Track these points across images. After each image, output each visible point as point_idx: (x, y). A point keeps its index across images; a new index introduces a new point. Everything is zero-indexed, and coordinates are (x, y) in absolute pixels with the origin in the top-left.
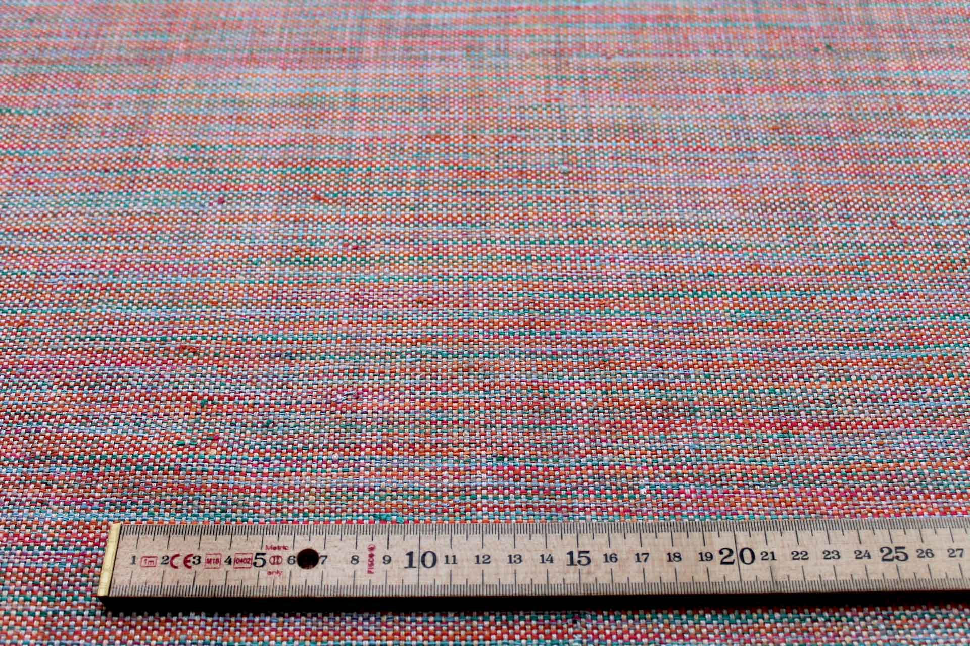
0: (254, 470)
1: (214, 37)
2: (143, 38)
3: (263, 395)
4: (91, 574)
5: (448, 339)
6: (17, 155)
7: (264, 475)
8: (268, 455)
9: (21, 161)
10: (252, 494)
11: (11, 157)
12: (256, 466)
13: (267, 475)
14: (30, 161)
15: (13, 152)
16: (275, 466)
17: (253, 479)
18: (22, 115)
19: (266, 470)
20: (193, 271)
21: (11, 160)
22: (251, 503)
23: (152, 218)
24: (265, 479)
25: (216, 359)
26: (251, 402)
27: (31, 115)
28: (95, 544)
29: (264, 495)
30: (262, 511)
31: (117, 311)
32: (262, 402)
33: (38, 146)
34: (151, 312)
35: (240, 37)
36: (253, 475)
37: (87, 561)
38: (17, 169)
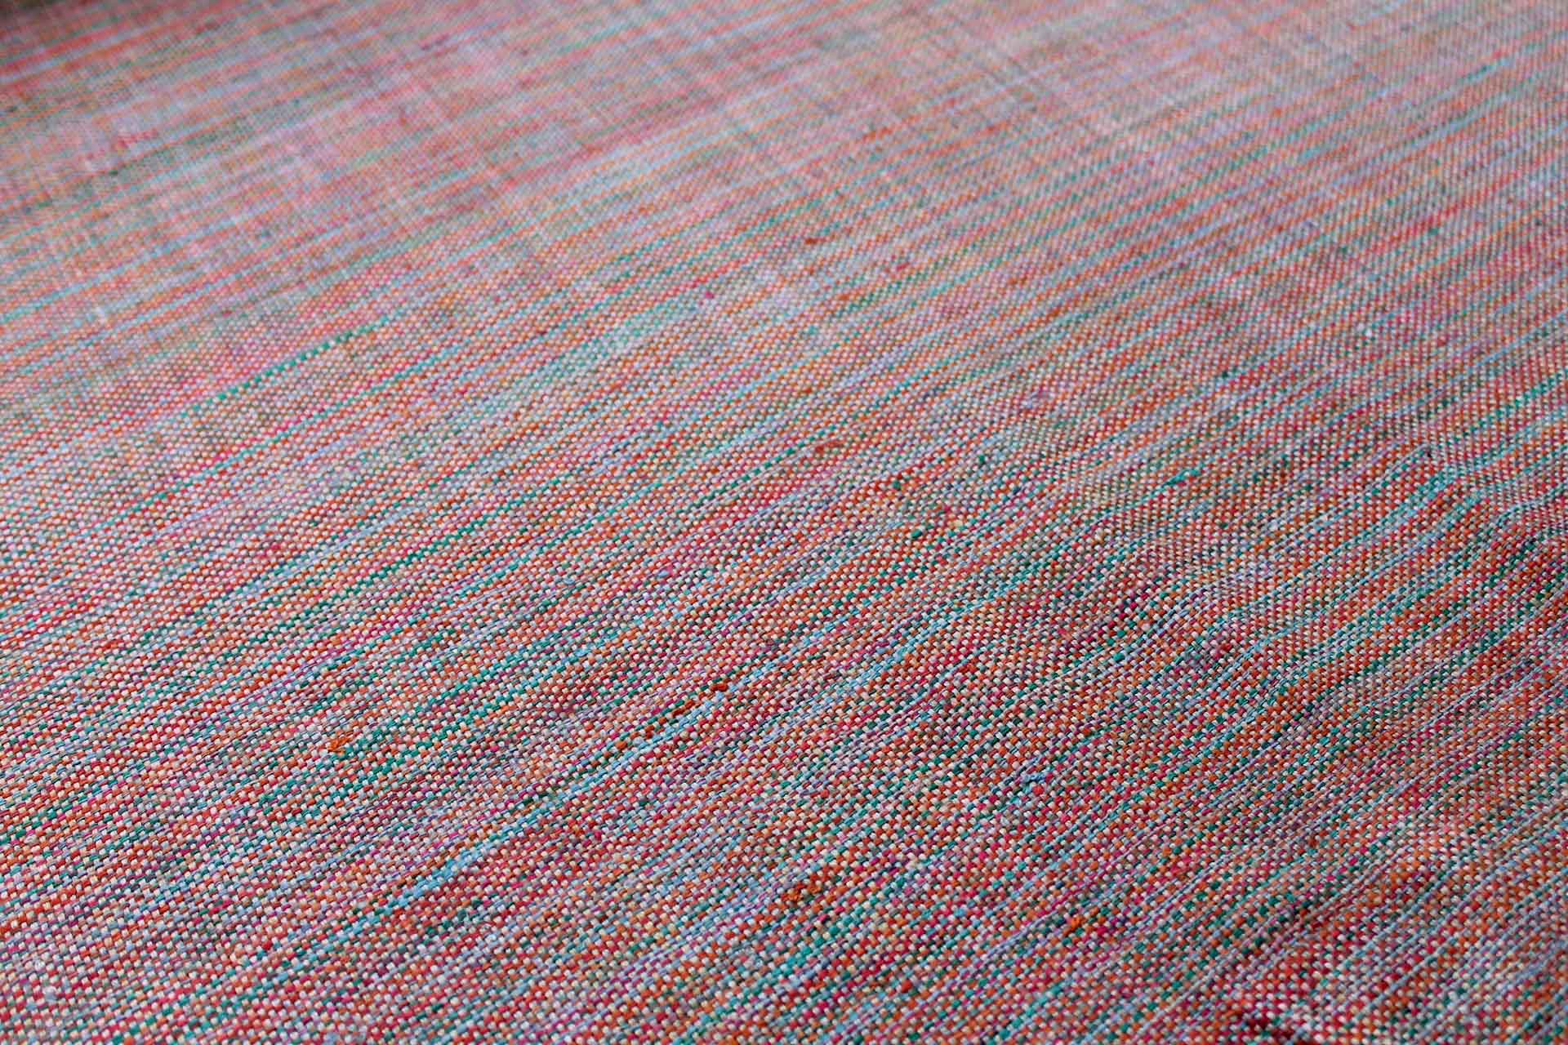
0: (1016, 510)
1: (520, 147)
2: (433, 189)
3: (949, 440)
4: (963, 701)
5: (1075, 301)
7: (1029, 506)
8: (1012, 486)
10: (1038, 531)
12: (1013, 504)
13: (1032, 503)
16: (1031, 490)
17: (1024, 518)
19: (1027, 500)
20: (749, 374)
22: (1046, 538)
23: (650, 349)
24: (1034, 508)
25: (866, 440)
26: (944, 456)
28: (934, 674)
29: (1049, 521)
30: (1064, 536)
31: (708, 456)
32: (955, 447)
34: (748, 436)
35: (551, 135)
36: (1019, 515)
37: (945, 694)
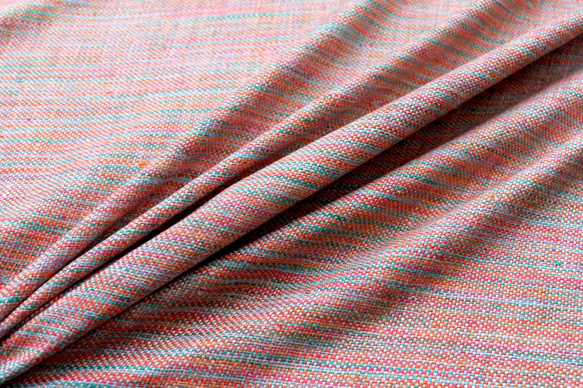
6: (274, 39)
9: (277, 42)
11: (271, 41)
14: (282, 42)
15: (271, 38)
18: (273, 17)
21: (271, 42)
27: (278, 16)
33: (286, 34)
38: (275, 47)
